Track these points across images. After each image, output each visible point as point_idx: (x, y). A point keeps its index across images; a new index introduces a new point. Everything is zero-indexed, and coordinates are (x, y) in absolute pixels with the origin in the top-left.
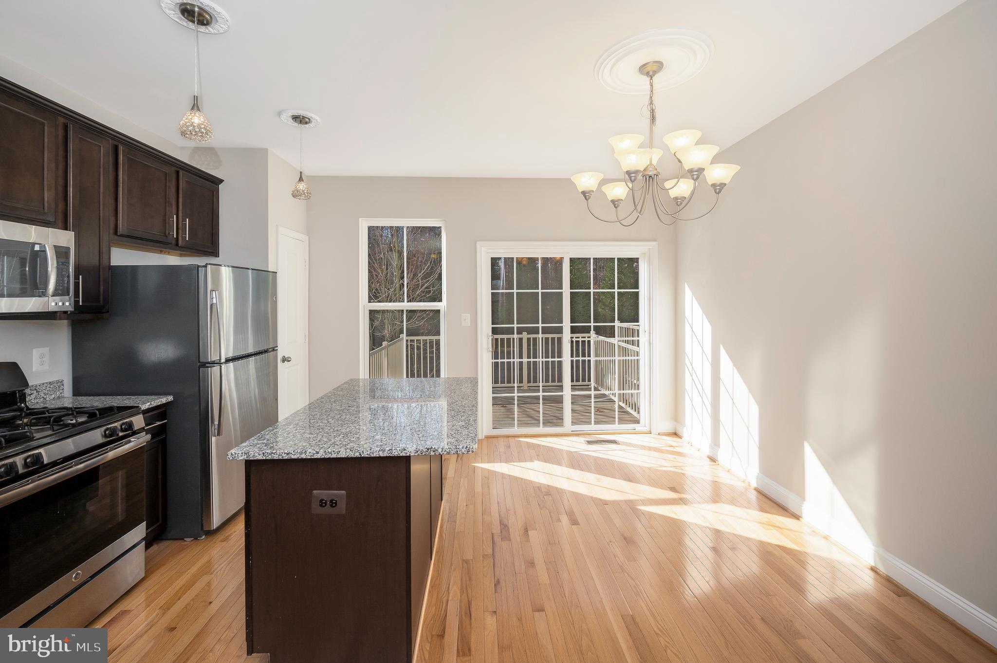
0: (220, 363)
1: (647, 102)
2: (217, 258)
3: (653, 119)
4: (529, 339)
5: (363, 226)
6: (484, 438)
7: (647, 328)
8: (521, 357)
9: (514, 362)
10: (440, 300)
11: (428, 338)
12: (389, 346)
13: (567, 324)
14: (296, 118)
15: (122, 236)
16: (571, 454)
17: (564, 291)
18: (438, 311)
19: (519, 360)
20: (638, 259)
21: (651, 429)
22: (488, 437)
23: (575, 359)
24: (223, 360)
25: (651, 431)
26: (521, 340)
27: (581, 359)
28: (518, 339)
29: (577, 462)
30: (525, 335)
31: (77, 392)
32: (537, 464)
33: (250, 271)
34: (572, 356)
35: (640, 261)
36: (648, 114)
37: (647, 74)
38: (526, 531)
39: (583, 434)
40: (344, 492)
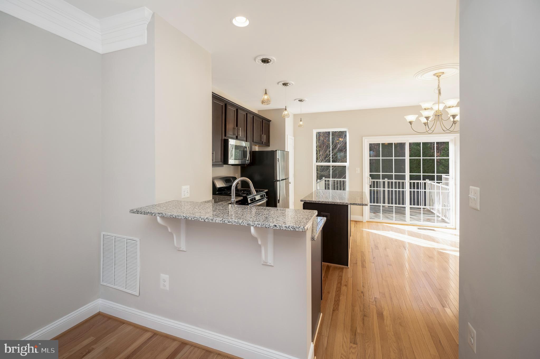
0: (279, 181)
1: (437, 86)
2: (269, 147)
3: (440, 93)
4: (389, 182)
5: (315, 132)
6: (366, 222)
7: (454, 177)
8: (384, 187)
9: (380, 190)
10: (346, 162)
11: (339, 180)
12: (320, 181)
13: (407, 174)
14: (299, 101)
15: (255, 142)
16: (408, 231)
17: (406, 158)
18: (345, 166)
19: (383, 189)
20: (448, 142)
21: (456, 227)
22: (367, 222)
23: (412, 190)
24: (281, 180)
25: (456, 228)
26: (384, 182)
27: (416, 190)
28: (382, 182)
29: (412, 234)
30: (386, 180)
31: (242, 187)
32: (391, 232)
33: (280, 151)
34: (410, 188)
35: (449, 143)
36: (437, 92)
37: (437, 76)
38: (385, 249)
39: (416, 226)
40: (329, 214)
